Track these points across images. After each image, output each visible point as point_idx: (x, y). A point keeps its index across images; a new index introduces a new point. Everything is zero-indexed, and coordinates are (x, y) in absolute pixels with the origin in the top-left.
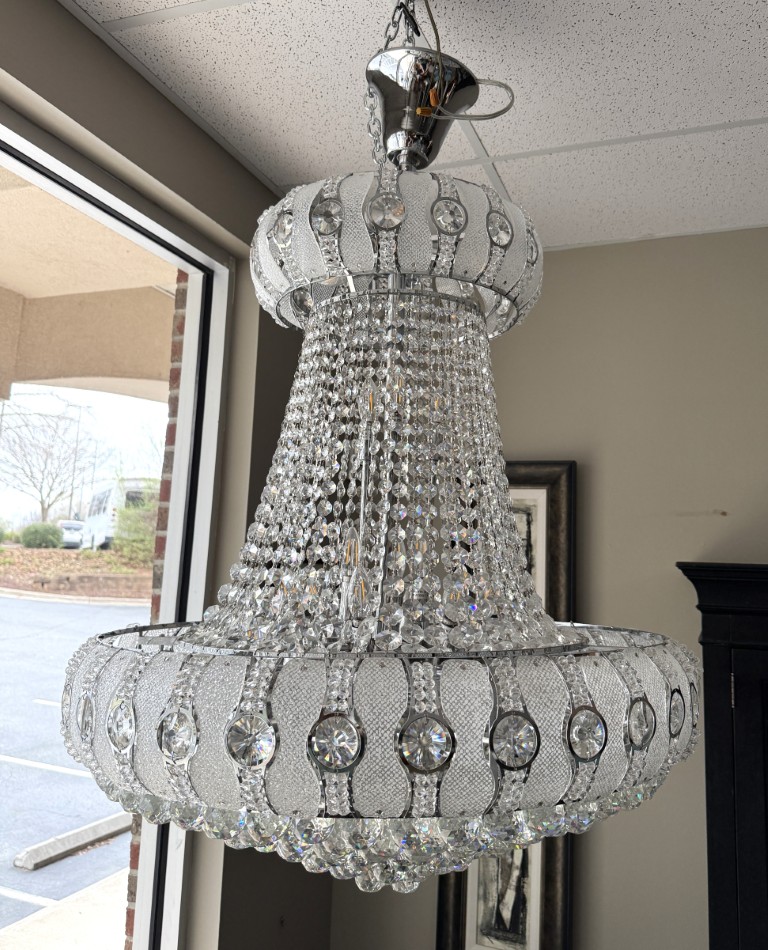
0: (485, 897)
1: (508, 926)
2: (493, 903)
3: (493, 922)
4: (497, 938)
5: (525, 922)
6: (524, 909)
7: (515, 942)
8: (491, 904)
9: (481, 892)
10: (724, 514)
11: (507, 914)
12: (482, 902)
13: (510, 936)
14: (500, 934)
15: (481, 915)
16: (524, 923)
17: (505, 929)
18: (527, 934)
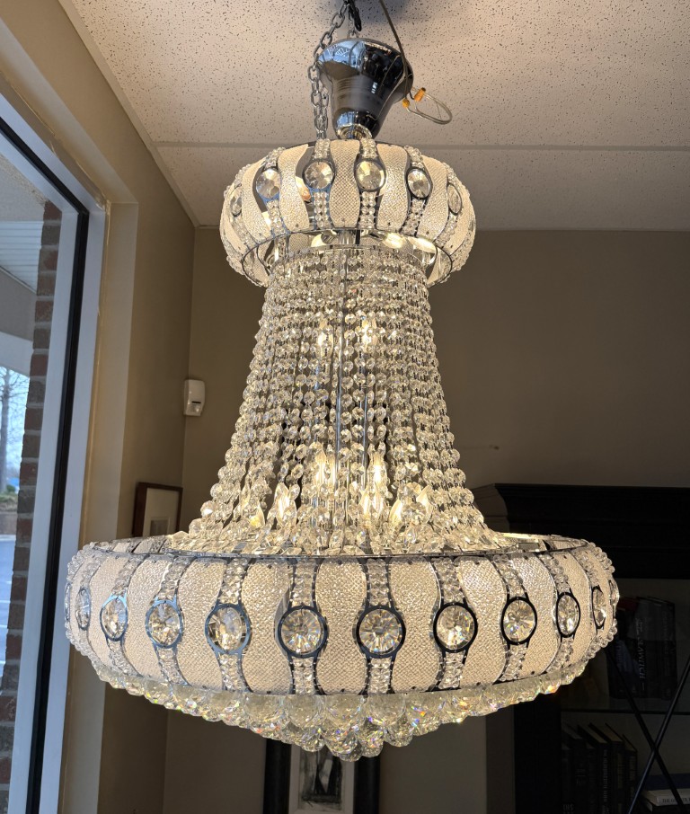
0: (306, 769)
1: (326, 790)
2: (313, 773)
3: (313, 789)
4: (316, 801)
5: (341, 785)
6: (340, 774)
7: (332, 802)
8: (311, 774)
9: (303, 765)
10: (497, 448)
11: (325, 781)
12: (303, 774)
13: (327, 798)
14: (319, 797)
15: (303, 783)
16: (339, 786)
17: (323, 793)
18: (342, 794)
